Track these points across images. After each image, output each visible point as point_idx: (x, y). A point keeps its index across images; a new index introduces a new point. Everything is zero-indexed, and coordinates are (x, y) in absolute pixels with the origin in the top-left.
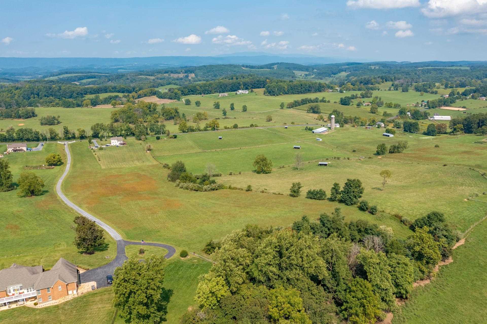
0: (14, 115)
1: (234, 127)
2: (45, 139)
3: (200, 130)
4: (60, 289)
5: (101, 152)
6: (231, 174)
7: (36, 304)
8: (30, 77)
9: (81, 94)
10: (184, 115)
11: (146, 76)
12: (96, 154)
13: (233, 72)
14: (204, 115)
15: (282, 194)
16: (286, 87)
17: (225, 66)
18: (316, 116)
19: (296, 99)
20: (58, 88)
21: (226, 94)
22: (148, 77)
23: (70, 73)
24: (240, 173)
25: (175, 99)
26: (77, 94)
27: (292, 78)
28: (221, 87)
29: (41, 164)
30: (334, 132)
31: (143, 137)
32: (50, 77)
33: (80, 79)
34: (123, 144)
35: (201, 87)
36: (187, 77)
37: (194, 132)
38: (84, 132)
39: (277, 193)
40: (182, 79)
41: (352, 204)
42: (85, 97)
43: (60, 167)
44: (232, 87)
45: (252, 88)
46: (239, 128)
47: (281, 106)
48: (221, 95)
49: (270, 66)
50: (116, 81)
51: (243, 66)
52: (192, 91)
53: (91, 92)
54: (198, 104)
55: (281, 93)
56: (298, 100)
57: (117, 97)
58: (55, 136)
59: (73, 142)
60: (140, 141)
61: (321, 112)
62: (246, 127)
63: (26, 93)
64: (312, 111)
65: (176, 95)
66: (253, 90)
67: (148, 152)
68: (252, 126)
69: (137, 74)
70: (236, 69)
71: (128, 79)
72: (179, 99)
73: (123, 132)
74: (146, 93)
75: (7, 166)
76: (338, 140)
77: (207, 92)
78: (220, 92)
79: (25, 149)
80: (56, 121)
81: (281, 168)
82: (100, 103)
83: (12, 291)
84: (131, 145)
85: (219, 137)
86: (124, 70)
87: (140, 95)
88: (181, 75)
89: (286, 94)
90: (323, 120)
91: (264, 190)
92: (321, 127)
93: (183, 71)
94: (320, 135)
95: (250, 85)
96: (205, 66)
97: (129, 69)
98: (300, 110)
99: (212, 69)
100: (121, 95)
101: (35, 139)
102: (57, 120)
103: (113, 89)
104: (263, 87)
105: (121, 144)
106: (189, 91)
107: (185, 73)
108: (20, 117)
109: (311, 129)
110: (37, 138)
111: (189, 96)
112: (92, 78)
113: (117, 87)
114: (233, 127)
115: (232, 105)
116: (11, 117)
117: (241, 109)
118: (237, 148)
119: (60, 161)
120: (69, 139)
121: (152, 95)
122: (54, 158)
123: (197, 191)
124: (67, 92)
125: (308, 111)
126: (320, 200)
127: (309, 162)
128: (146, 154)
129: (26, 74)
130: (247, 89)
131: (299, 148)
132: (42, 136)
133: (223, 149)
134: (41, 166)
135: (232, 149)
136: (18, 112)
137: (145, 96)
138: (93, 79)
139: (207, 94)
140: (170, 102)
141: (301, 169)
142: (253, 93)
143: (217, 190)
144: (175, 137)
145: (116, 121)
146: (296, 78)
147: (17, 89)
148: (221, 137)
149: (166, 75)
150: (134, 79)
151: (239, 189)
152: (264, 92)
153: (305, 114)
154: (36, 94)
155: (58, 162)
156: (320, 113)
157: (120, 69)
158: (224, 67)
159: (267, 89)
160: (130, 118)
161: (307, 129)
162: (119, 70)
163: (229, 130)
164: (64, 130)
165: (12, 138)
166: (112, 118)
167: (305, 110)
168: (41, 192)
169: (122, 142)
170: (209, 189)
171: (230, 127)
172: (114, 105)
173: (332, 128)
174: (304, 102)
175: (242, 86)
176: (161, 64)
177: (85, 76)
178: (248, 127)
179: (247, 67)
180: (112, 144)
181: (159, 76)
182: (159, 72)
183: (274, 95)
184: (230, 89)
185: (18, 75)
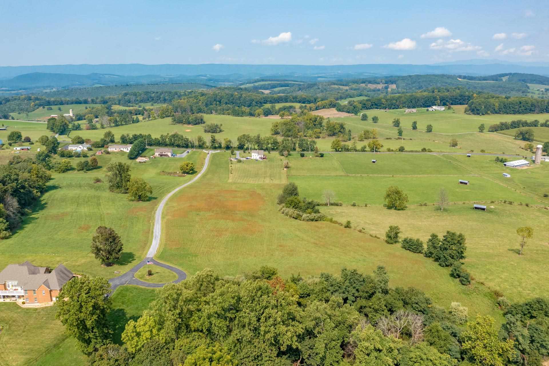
0: (184, 120)
1: (400, 150)
2: (193, 147)
3: (356, 151)
4: (44, 293)
5: (239, 165)
6: (354, 205)
7: (24, 303)
8: (232, 83)
9: (261, 103)
10: (350, 131)
11: (339, 86)
12: (231, 166)
13: (444, 84)
14: (372, 133)
15: (379, 238)
16: (497, 104)
17: (436, 76)
18: (523, 144)
19: (504, 121)
20: (240, 95)
21: (414, 110)
22: (341, 87)
23: (266, 81)
24: (366, 206)
25: (352, 113)
26: (256, 103)
27: (523, 93)
28: (411, 102)
29: (175, 171)
30: (538, 168)
31: (285, 153)
32: (247, 84)
33: (274, 86)
34: (264, 158)
35: (387, 100)
36: (387, 88)
37: (347, 152)
38: (231, 142)
39: (374, 235)
40: (379, 90)
41: (447, 266)
42: (264, 105)
43: (192, 175)
44: (426, 102)
45: (452, 104)
46: (407, 151)
47: (480, 128)
48: (407, 110)
49: (497, 78)
50: (306, 90)
51: (460, 77)
52: (376, 105)
53: (271, 101)
54: (375, 120)
55: (489, 112)
56: (506, 123)
57: (291, 107)
58: (203, 144)
59: (217, 152)
60: (282, 157)
61: (535, 138)
62: (416, 151)
63: (209, 99)
64: (521, 137)
65: (354, 108)
66: (452, 106)
67: (285, 169)
68: (424, 150)
69: (330, 83)
70: (449, 81)
71: (319, 88)
72: (356, 113)
73: (270, 145)
74: (325, 105)
75: (128, 169)
76: (534, 178)
77: (393, 107)
78: (409, 107)
79: (169, 154)
80: (218, 130)
81: (421, 205)
82: (274, 113)
83: (10, 286)
84: (271, 160)
85: (373, 160)
86: (323, 79)
87: (319, 106)
88: (380, 86)
89: (496, 113)
90: (532, 150)
91: (361, 229)
92: (521, 159)
93: (384, 81)
94: (513, 169)
95: (449, 100)
96: (410, 76)
97: (330, 78)
98: (505, 134)
99: (419, 79)
100: (297, 105)
101: (184, 145)
102: (220, 128)
103: (293, 98)
104: (467, 104)
105: (261, 158)
106: (372, 105)
107: (386, 83)
108: (189, 123)
109: (502, 161)
110: (187, 145)
111: (371, 110)
112: (285, 86)
113: (298, 97)
114: (398, 150)
115: (415, 123)
116: (182, 123)
117: (425, 128)
118: (388, 176)
119: (192, 170)
120: (215, 148)
121: (331, 107)
122: (187, 166)
123: (296, 219)
124: (247, 100)
125: (516, 138)
126: (415, 252)
127: (464, 203)
128: (282, 171)
129: (229, 81)
130: (444, 104)
131: (466, 184)
132: (191, 143)
133: (371, 175)
134: (175, 173)
135: (382, 175)
136: (189, 119)
137: (324, 108)
138: (284, 88)
139: (393, 109)
140: (346, 115)
141: (445, 210)
142: (451, 111)
143: (316, 221)
144: (322, 155)
145: (277, 133)
146: (528, 94)
147: (203, 95)
148: (375, 161)
149: (363, 85)
150: (325, 89)
151: (339, 224)
152: (466, 109)
153: (510, 141)
154: (218, 101)
155: (190, 170)
156: (532, 140)
157: (320, 77)
158: (434, 77)
159: (470, 106)
160: (290, 131)
161: (498, 160)
162: (319, 79)
163: (393, 153)
164: (211, 139)
165: (165, 142)
166: (272, 130)
167: (513, 136)
168: (148, 198)
169: (263, 156)
170: (307, 218)
171: (394, 150)
172: (282, 116)
173: (536, 162)
174: (514, 125)
175: (439, 101)
176: (366, 73)
177: (279, 84)
178: (419, 152)
179: (465, 77)
180: (252, 158)
181: (354, 86)
182: (355, 82)
183: (479, 114)
184: (422, 104)
185: (221, 82)
